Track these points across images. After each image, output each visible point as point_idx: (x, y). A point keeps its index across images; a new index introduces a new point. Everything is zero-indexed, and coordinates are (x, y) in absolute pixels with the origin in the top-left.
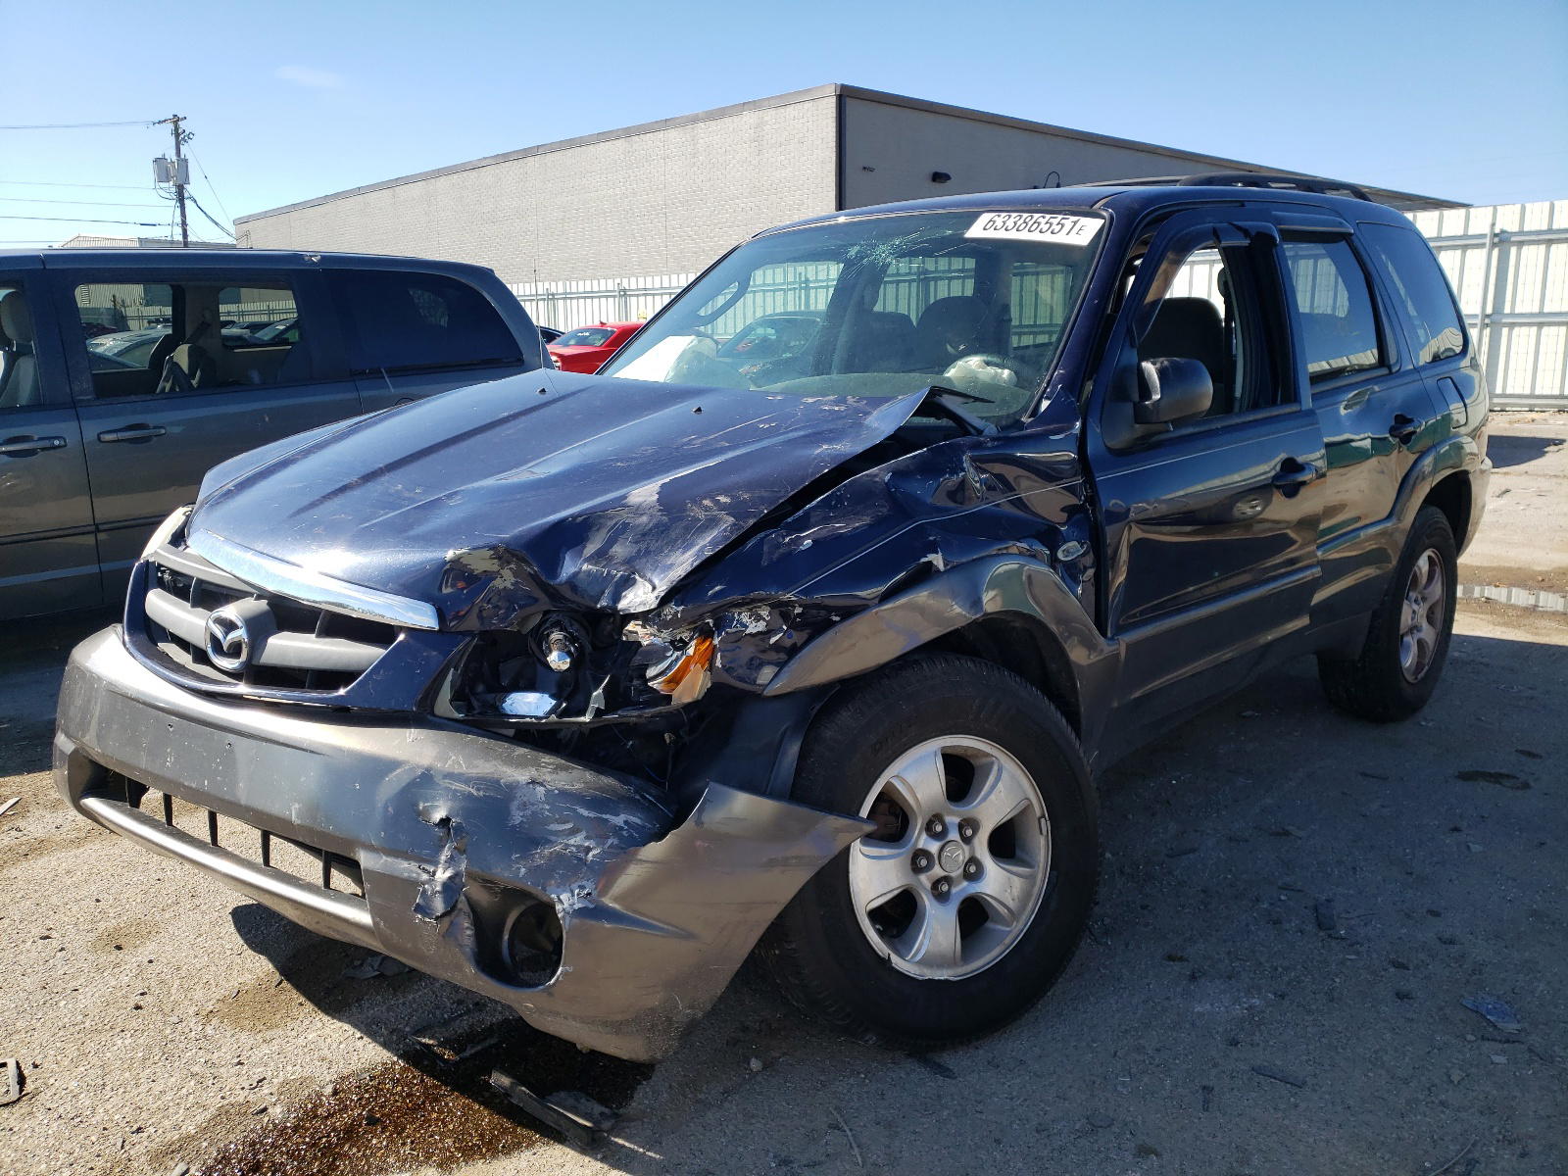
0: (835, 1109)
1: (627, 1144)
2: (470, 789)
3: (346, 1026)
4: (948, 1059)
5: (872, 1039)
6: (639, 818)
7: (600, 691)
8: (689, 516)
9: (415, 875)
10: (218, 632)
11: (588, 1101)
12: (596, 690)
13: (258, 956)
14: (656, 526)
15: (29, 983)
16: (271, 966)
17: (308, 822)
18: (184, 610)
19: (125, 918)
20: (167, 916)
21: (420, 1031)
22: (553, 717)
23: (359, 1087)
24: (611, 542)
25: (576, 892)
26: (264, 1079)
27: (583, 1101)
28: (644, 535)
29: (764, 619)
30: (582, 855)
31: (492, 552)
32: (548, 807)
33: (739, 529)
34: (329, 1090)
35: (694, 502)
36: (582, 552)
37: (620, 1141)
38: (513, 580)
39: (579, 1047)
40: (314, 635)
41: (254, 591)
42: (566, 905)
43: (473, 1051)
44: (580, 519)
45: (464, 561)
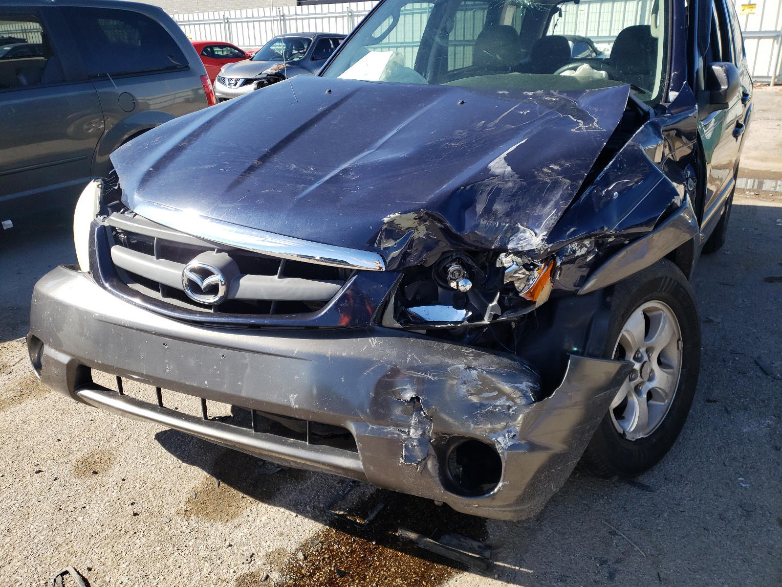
0: (606, 521)
1: (506, 565)
2: (428, 376)
3: (282, 510)
4: (644, 479)
5: (616, 478)
6: (531, 382)
7: (495, 303)
8: (540, 180)
9: (396, 435)
10: (194, 277)
11: (466, 539)
12: (491, 301)
13: (193, 467)
14: (519, 189)
15: (46, 506)
16: (206, 473)
17: (305, 406)
18: (152, 261)
19: (86, 451)
20: (114, 445)
21: (331, 506)
22: (466, 323)
23: (318, 551)
24: (491, 202)
25: (507, 435)
26: (253, 554)
27: (462, 539)
28: (513, 195)
29: (586, 247)
30: (505, 411)
31: (416, 215)
32: (480, 383)
33: (576, 188)
34: (300, 556)
35: (538, 171)
36: (476, 211)
37: (501, 564)
38: (425, 232)
39: (436, 503)
40: (276, 277)
41: (214, 246)
42: (503, 445)
43: (374, 516)
44: (468, 187)
45: (396, 222)
